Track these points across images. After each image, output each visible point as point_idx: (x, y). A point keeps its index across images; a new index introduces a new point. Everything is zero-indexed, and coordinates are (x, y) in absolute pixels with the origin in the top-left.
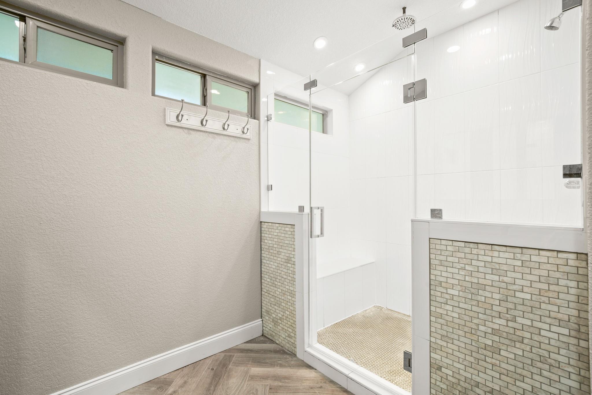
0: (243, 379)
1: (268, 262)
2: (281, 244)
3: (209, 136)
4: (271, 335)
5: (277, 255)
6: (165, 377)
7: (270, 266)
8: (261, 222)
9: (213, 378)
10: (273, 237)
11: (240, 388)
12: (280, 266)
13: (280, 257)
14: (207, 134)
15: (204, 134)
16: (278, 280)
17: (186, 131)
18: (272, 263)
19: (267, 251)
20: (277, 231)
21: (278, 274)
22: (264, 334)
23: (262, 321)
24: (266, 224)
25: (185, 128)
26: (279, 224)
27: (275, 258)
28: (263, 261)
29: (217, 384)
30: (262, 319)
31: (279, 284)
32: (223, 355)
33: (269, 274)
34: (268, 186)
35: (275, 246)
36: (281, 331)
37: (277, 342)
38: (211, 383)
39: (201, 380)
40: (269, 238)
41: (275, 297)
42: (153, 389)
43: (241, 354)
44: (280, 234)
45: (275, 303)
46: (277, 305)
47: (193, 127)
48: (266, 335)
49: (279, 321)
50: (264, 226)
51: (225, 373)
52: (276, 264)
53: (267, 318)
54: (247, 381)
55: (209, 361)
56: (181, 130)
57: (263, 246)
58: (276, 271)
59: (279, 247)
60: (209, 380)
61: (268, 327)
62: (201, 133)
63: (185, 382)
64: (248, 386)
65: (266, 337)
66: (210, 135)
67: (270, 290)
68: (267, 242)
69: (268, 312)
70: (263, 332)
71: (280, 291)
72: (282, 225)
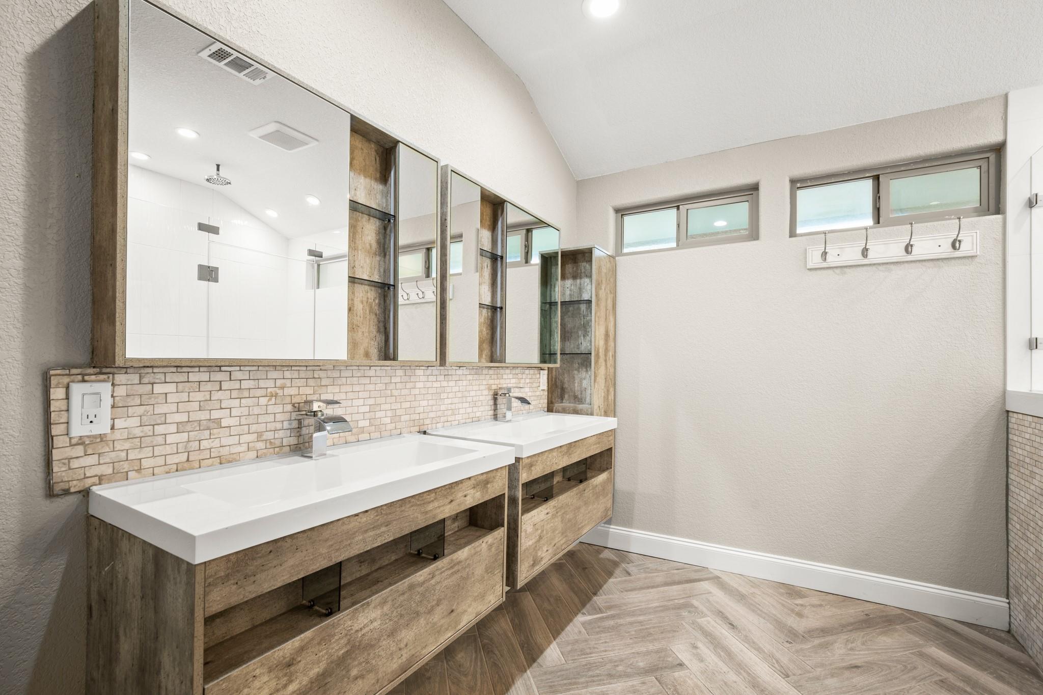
0: (904, 648)
1: (1017, 491)
2: (1035, 457)
3: (878, 269)
4: (1022, 636)
5: (1030, 479)
6: (801, 589)
7: (1020, 498)
8: (1008, 412)
9: (859, 622)
10: (1025, 441)
11: (890, 651)
12: (1034, 500)
13: (1034, 483)
14: (874, 268)
15: (869, 268)
16: (1031, 529)
17: (838, 271)
18: (1022, 494)
19: (1016, 468)
20: (1030, 430)
21: (1031, 517)
22: (1012, 632)
23: (1009, 603)
24: (1015, 415)
25: (837, 267)
26: (1033, 416)
27: (1027, 484)
28: (1012, 488)
29: (859, 629)
30: (1008, 601)
31: (1032, 536)
32: (900, 612)
33: (1018, 515)
34: (1030, 341)
35: (1027, 460)
36: (1036, 633)
37: (1030, 652)
38: (852, 624)
39: (841, 614)
40: (1019, 444)
41: (1026, 561)
42: (782, 591)
43: (933, 628)
44: (1033, 438)
45: (1026, 574)
46: (1029, 578)
47: (848, 263)
48: (1016, 635)
49: (1033, 611)
50: (1013, 419)
51: (882, 628)
52: (1028, 497)
53: (1016, 601)
54: (910, 652)
55: (872, 607)
56: (830, 271)
57: (1011, 459)
58: (1028, 509)
59: (1033, 463)
60: (852, 620)
61: (1018, 620)
62: (865, 268)
63: (821, 606)
64: (905, 656)
65: (1013, 636)
66: (881, 268)
67: (1020, 546)
68: (1017, 452)
69: (1017, 589)
70: (1010, 625)
71: (1033, 550)
72: (1037, 418)
